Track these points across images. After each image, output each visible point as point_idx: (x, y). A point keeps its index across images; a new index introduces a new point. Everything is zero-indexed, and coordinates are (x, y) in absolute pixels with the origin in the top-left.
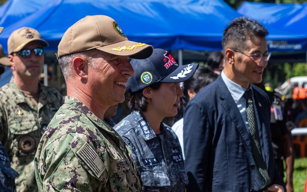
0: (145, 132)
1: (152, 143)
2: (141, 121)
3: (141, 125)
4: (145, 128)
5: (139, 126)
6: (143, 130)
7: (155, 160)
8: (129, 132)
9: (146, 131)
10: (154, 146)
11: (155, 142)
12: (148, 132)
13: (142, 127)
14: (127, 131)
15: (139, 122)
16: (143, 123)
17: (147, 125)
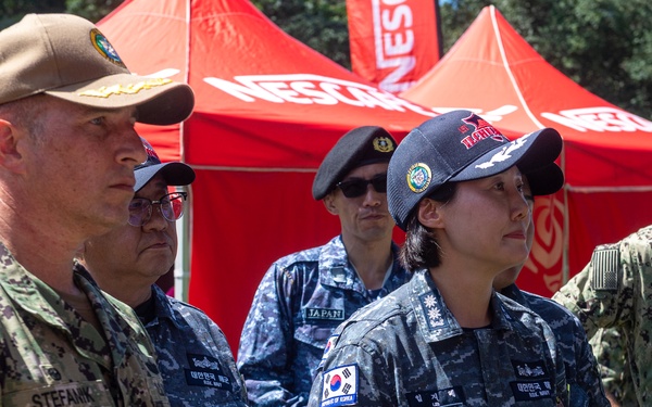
0: (432, 323)
1: (452, 351)
2: (426, 295)
3: (423, 305)
4: (434, 314)
5: (419, 308)
6: (427, 317)
7: (451, 393)
8: (385, 324)
9: (437, 320)
10: (457, 357)
11: (463, 349)
12: (441, 323)
13: (426, 310)
14: (382, 319)
15: (421, 300)
16: (431, 301)
17: (439, 305)
